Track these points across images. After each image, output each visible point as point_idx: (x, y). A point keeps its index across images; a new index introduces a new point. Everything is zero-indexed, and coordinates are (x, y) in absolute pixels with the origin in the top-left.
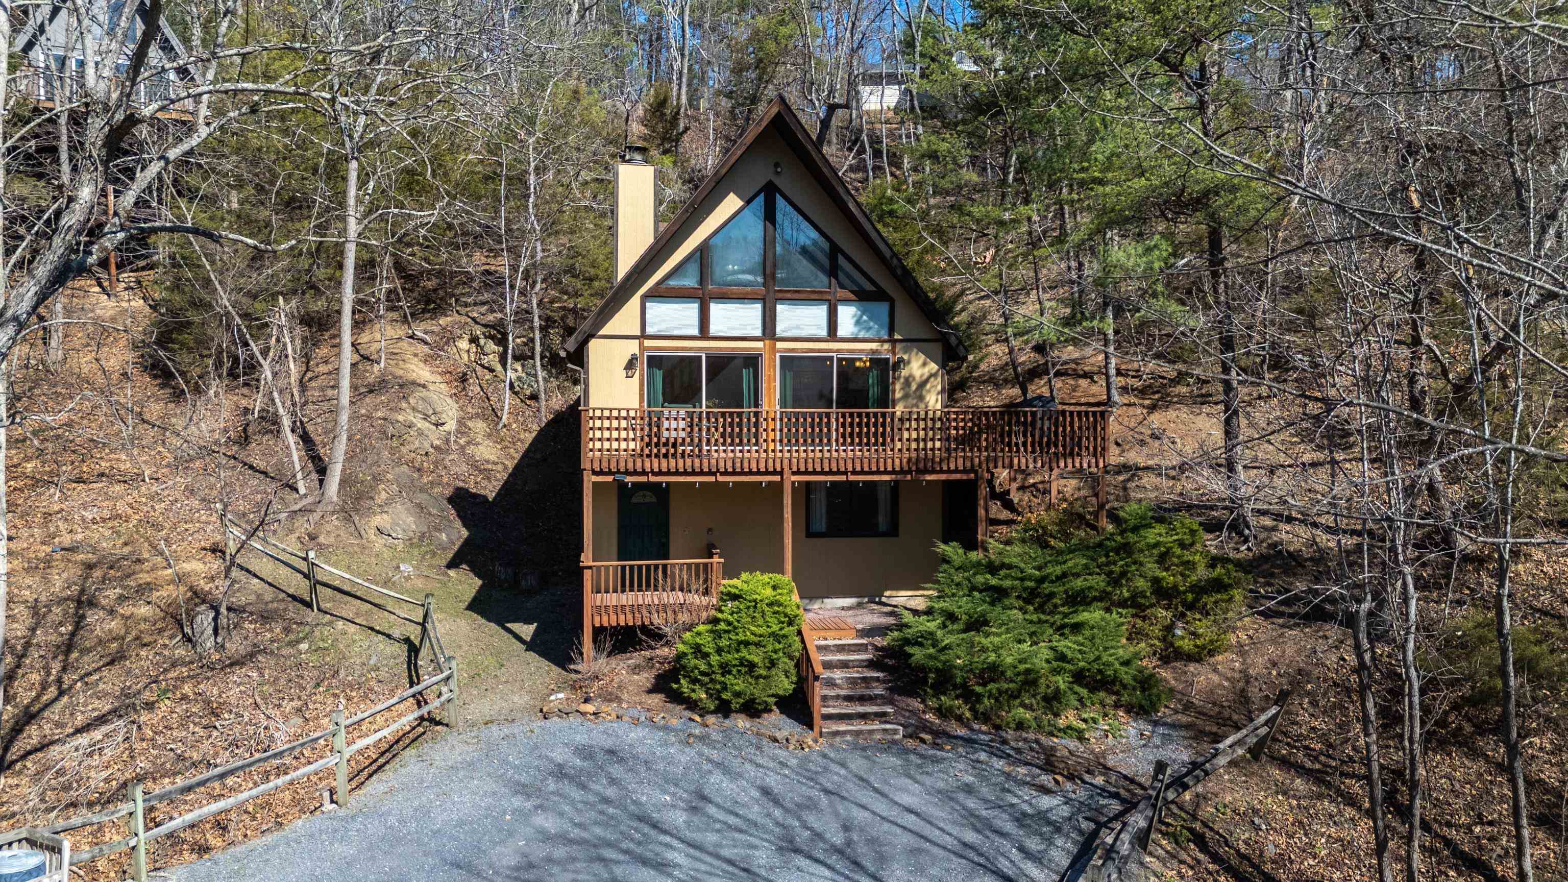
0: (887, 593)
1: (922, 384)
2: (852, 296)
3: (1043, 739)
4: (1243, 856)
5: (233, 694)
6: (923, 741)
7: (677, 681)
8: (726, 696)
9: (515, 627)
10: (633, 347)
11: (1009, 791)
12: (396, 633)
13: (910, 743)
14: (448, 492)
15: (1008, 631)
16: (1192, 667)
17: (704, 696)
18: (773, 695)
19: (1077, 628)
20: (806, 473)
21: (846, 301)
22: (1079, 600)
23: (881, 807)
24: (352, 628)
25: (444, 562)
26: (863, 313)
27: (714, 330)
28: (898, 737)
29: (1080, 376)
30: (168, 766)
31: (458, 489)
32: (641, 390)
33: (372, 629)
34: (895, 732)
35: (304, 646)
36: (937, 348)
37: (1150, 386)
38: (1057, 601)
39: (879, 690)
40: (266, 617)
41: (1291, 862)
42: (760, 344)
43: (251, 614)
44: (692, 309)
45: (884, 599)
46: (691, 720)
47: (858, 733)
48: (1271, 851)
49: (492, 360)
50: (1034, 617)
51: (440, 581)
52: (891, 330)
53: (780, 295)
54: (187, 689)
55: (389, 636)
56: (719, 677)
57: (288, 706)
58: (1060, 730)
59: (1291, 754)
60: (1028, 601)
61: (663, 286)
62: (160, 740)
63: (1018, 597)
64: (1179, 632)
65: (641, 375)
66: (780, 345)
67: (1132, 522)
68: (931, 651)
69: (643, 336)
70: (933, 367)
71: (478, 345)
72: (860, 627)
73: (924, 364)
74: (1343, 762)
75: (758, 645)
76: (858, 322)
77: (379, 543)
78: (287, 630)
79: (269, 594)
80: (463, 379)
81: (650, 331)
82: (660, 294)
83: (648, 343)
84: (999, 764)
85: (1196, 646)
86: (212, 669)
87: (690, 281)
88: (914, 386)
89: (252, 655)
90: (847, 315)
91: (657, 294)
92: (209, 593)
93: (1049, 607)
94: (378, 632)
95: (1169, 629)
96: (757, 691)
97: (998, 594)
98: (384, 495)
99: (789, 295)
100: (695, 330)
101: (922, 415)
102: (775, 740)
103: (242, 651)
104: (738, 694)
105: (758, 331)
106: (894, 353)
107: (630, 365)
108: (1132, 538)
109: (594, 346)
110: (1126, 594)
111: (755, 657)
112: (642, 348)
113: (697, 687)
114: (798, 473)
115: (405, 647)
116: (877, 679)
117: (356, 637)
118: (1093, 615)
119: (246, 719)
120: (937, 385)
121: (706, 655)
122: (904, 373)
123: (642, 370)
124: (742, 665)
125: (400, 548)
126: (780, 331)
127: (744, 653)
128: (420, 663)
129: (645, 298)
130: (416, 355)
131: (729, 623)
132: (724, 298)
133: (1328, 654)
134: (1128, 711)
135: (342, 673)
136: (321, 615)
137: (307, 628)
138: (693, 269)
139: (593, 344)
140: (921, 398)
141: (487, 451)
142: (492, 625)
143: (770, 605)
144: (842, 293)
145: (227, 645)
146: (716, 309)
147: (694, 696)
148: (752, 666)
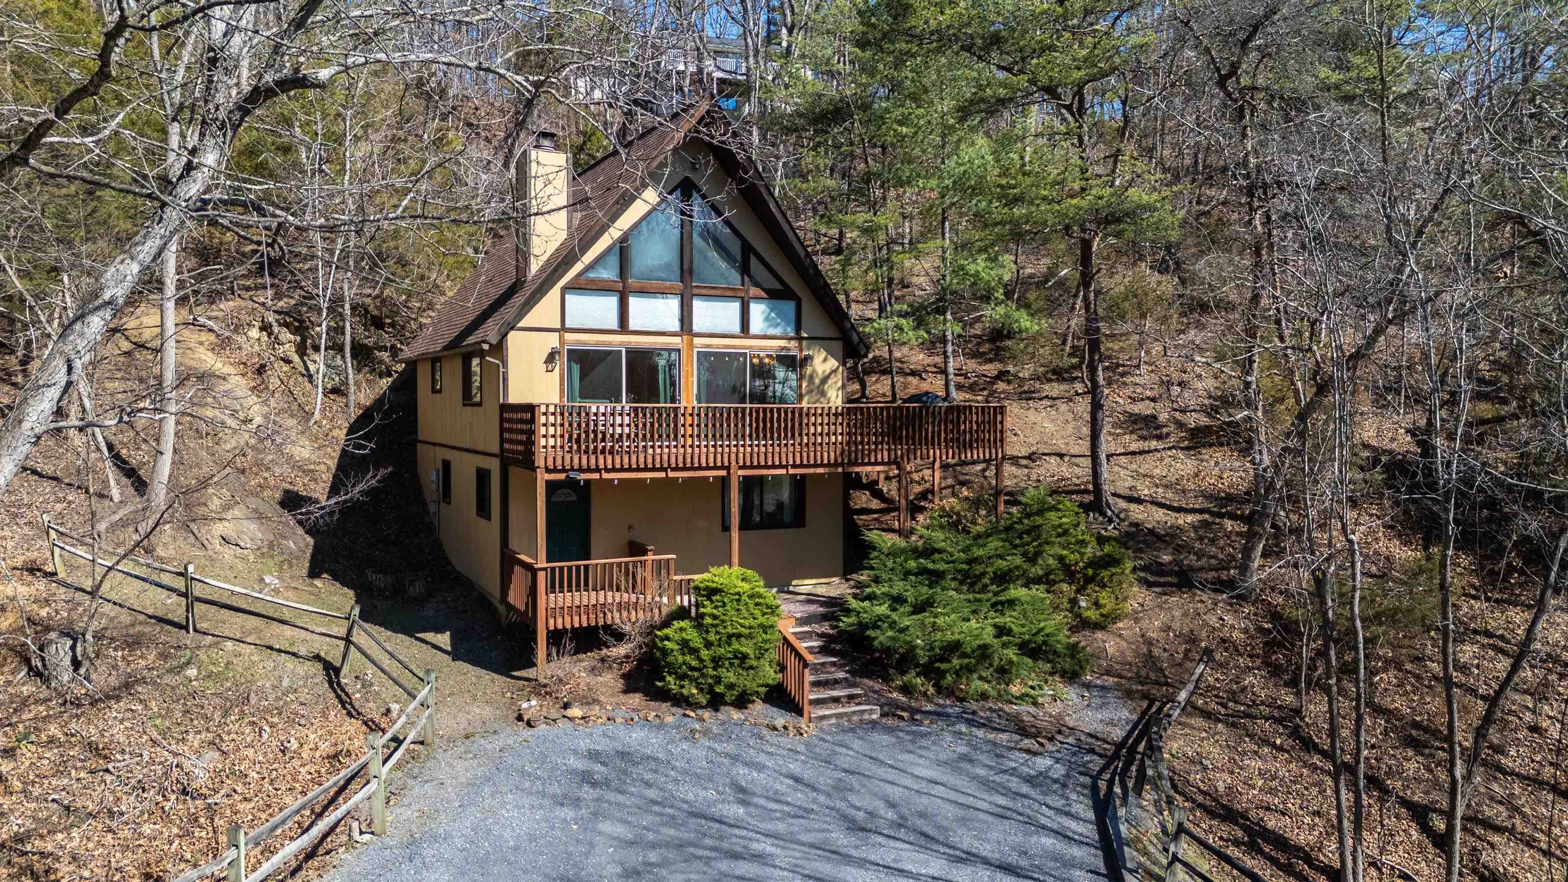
0: (794, 583)
1: (825, 380)
2: (763, 294)
3: (1006, 708)
4: (1205, 793)
5: (118, 732)
6: (901, 718)
7: (663, 679)
8: (719, 689)
9: (429, 636)
10: (553, 340)
11: (1003, 756)
12: (303, 651)
13: (890, 722)
14: (278, 495)
15: (954, 611)
16: (1099, 635)
17: (695, 691)
18: (762, 686)
19: (1011, 603)
20: (752, 467)
21: (758, 298)
22: (1004, 579)
23: (908, 782)
24: (246, 649)
25: (305, 572)
26: (772, 310)
27: (633, 324)
28: (874, 717)
29: (907, 374)
30: (55, 819)
31: (287, 492)
32: (562, 384)
33: (271, 648)
34: (871, 712)
35: (192, 672)
36: (838, 346)
37: (975, 383)
38: (986, 580)
39: (841, 675)
40: (133, 643)
41: (1240, 794)
42: (677, 340)
43: (113, 639)
44: (611, 303)
45: (791, 588)
46: (685, 715)
47: (839, 716)
48: (1221, 786)
49: (289, 350)
50: (971, 596)
51: (311, 594)
52: (798, 328)
53: (696, 291)
54: (53, 729)
55: (294, 654)
56: (711, 672)
57: (195, 740)
58: (1017, 698)
59: (1206, 703)
60: (962, 583)
61: (582, 277)
62: (36, 791)
63: (954, 579)
64: (1083, 604)
65: (562, 370)
66: (697, 341)
67: (1035, 508)
68: (890, 633)
69: (563, 329)
70: (833, 363)
71: (270, 335)
72: (798, 615)
73: (825, 360)
74: (1249, 706)
75: (750, 637)
76: (767, 319)
77: (228, 553)
78: (164, 656)
79: (125, 617)
80: (261, 370)
81: (568, 324)
82: (579, 286)
83: (568, 336)
84: (980, 733)
85: (1102, 615)
86: (79, 706)
87: (608, 273)
88: (817, 381)
89: (127, 686)
90: (758, 311)
91: (576, 287)
92: (50, 618)
93: (978, 586)
94: (279, 651)
95: (1074, 602)
96: (747, 681)
97: (935, 577)
98: (216, 501)
99: (704, 291)
100: (614, 324)
101: (826, 411)
102: (775, 729)
103: (113, 681)
104: (731, 686)
105: (675, 326)
106: (801, 351)
107: (551, 358)
108: (1039, 520)
109: (513, 338)
110: (1041, 572)
111: (747, 648)
112: (562, 341)
113: (686, 683)
114: (744, 467)
115: (320, 666)
116: (833, 664)
117: (255, 658)
118: (1017, 592)
119: (146, 758)
120: (837, 381)
121: (694, 651)
122: (809, 370)
123: (562, 364)
124: (736, 657)
125: (252, 558)
126: (696, 328)
127: (736, 645)
128: (344, 681)
129: (565, 290)
130: (201, 343)
131: (715, 617)
132: (643, 292)
133: (1209, 615)
134: (1062, 677)
135: (254, 699)
136: (200, 637)
137: (188, 652)
138: (613, 260)
139: (512, 335)
140: (823, 394)
141: (303, 450)
142: (401, 636)
143: (751, 597)
144: (754, 291)
145: (94, 677)
146: (634, 302)
147: (685, 691)
148: (745, 657)
